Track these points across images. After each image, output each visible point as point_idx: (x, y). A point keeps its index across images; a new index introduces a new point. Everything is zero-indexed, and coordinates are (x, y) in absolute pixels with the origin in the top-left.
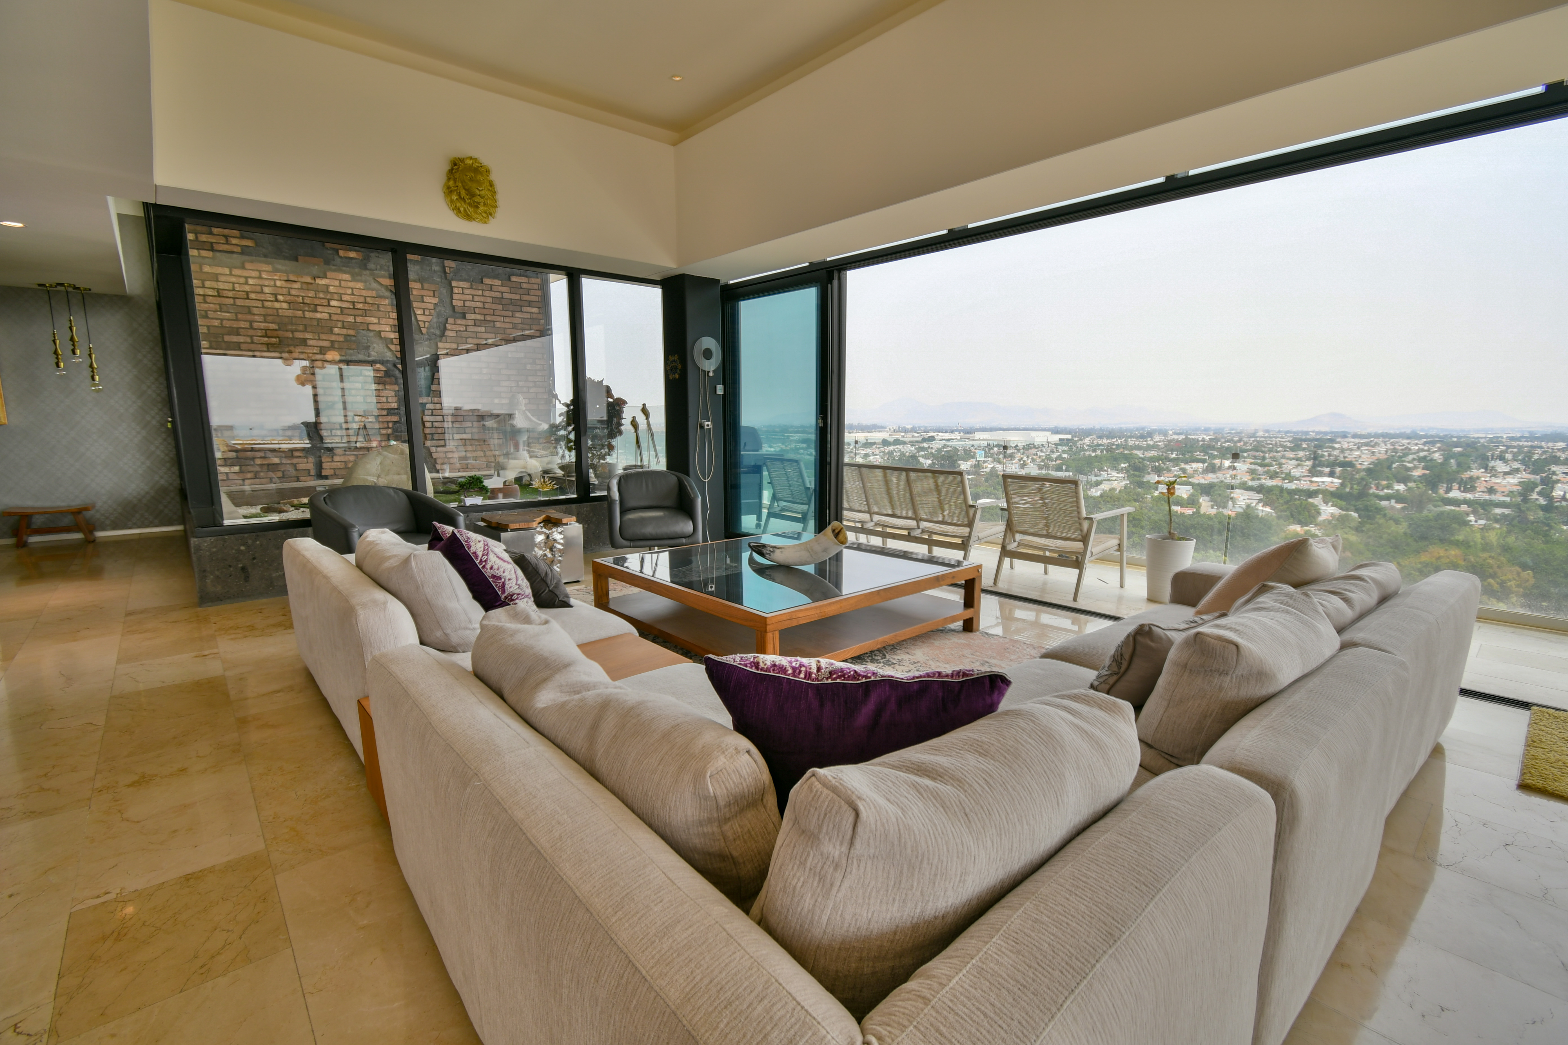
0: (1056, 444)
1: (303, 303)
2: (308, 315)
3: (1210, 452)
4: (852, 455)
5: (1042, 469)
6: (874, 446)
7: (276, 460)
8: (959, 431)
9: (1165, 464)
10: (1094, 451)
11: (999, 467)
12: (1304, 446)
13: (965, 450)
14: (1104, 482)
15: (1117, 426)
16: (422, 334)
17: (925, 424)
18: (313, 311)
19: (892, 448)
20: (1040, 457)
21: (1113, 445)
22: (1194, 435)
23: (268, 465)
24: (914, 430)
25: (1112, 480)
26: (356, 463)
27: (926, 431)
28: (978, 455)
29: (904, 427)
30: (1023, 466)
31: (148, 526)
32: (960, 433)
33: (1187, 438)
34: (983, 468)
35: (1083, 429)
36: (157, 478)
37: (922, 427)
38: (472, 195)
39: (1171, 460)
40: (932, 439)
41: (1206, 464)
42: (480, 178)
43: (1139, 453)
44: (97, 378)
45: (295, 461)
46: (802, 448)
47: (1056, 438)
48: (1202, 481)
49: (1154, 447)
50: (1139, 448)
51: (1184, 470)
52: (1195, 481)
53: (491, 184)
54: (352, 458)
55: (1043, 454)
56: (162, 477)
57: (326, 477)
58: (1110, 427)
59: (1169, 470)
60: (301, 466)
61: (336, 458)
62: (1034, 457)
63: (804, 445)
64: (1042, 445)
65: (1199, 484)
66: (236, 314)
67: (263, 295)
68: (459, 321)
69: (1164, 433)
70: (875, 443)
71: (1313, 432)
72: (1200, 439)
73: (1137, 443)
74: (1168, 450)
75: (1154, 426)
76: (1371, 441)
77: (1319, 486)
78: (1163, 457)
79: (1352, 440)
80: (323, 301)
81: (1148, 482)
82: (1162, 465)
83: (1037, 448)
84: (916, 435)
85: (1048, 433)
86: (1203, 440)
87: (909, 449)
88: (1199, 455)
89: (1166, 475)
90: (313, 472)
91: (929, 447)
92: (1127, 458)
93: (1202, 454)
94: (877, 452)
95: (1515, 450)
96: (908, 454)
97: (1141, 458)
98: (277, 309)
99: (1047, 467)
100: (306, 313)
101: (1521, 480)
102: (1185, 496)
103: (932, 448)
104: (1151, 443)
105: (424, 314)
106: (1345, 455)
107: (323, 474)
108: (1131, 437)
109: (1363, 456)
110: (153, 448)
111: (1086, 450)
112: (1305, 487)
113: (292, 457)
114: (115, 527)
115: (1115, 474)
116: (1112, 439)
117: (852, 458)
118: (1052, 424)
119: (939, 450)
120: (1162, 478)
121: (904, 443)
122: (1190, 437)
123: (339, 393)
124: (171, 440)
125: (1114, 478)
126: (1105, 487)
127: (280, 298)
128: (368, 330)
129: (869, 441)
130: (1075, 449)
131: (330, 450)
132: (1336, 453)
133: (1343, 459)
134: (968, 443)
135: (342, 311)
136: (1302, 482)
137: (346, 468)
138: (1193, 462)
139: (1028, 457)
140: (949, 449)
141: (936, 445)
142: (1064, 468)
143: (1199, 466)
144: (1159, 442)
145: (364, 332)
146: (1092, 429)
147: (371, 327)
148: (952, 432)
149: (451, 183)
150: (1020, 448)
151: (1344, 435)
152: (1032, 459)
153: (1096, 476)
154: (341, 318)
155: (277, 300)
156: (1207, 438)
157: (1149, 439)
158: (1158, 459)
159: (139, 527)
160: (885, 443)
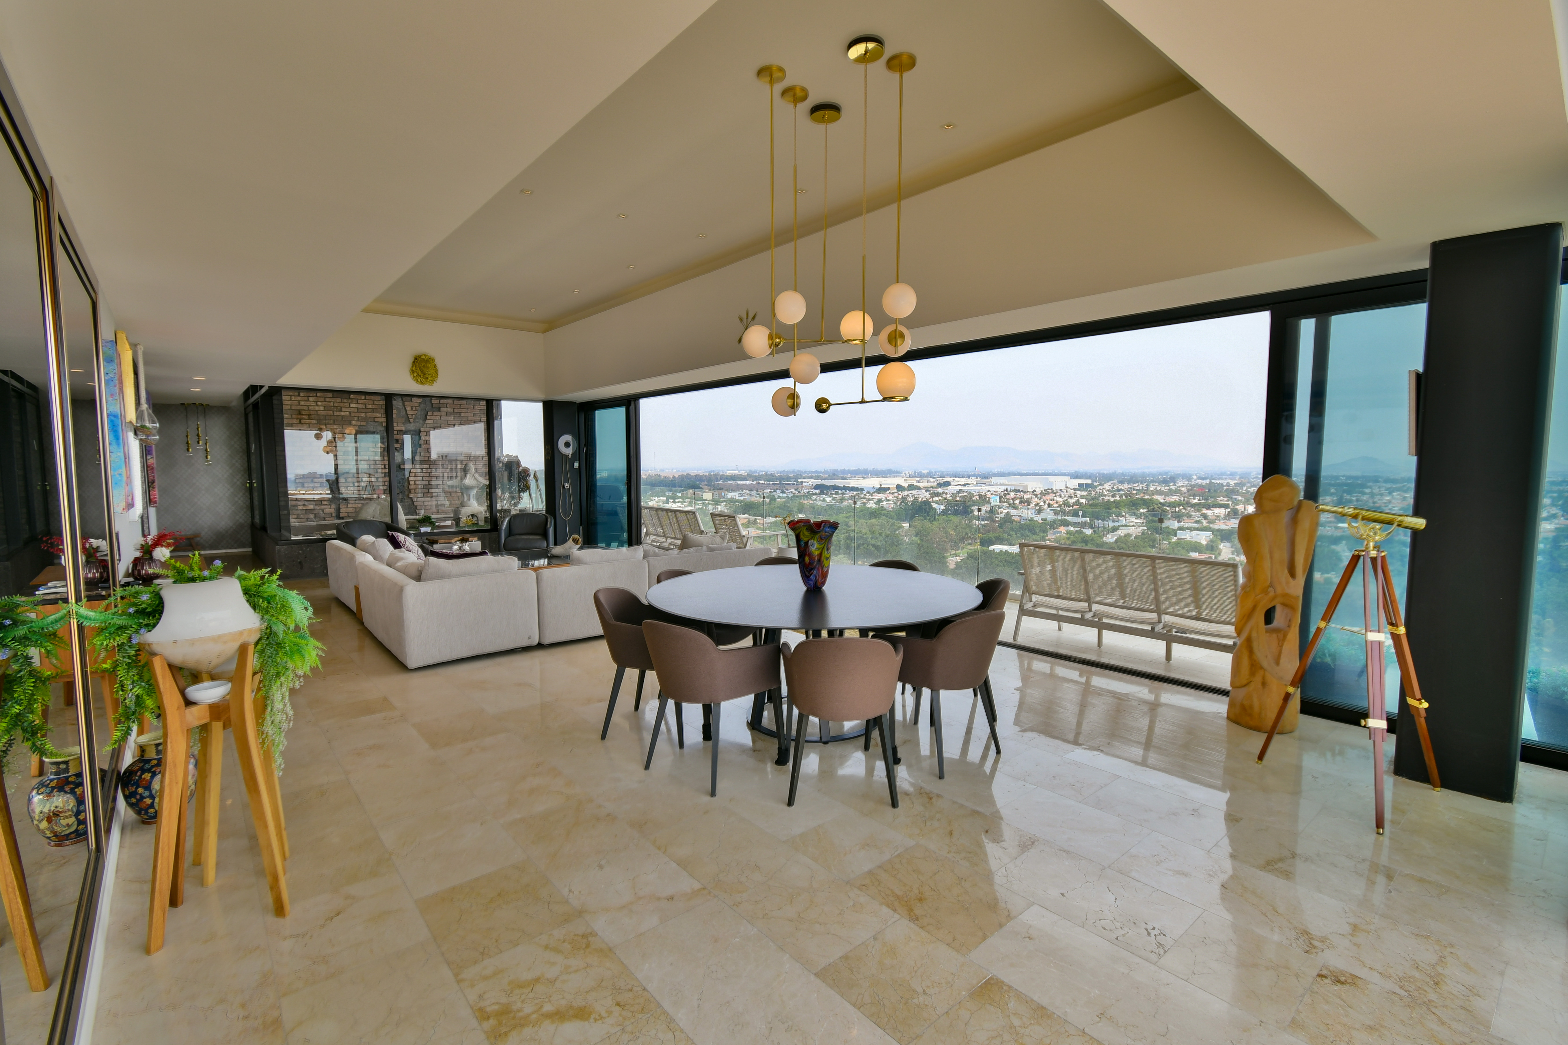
0: (1075, 489)
1: (333, 406)
2: (336, 413)
3: (1234, 497)
4: (864, 501)
5: (1058, 514)
6: (888, 492)
7: (311, 507)
8: (976, 476)
9: (1186, 509)
10: (1114, 496)
11: (1014, 512)
12: (1333, 491)
13: (980, 496)
14: (1121, 528)
15: (1140, 471)
16: (410, 423)
17: (942, 469)
18: (339, 411)
19: (906, 493)
20: (1057, 502)
21: (1134, 489)
22: (1219, 479)
23: (306, 510)
24: (930, 475)
25: (1129, 526)
26: (361, 508)
27: (942, 476)
28: (992, 501)
29: (921, 472)
30: (1039, 511)
31: (230, 548)
32: (977, 477)
33: (1211, 483)
34: (998, 514)
35: (1103, 474)
36: (238, 518)
37: (938, 472)
38: (424, 374)
39: (1192, 506)
40: (947, 484)
41: (1229, 510)
42: (429, 365)
43: (1160, 498)
44: (209, 457)
45: (323, 507)
46: (815, 494)
47: (1075, 483)
48: (1223, 527)
49: (1177, 492)
50: (1160, 493)
51: (1205, 517)
52: (1215, 526)
53: (435, 366)
54: (360, 505)
55: (1061, 500)
56: (240, 517)
57: (342, 518)
58: (1132, 471)
59: (1189, 516)
60: (327, 511)
61: (349, 506)
62: (1051, 502)
63: (818, 491)
64: (1061, 490)
65: (1219, 530)
66: (291, 415)
67: (309, 402)
68: (435, 414)
69: (1188, 477)
70: (889, 489)
71: (1343, 476)
72: (1225, 484)
73: (1159, 488)
74: (1190, 495)
75: (1178, 471)
76: (1404, 486)
77: (1344, 532)
78: (1185, 502)
79: (1384, 485)
80: (346, 404)
81: (1167, 528)
82: (1183, 511)
83: (1055, 493)
84: (932, 480)
85: (1067, 478)
86: (1228, 484)
87: (923, 495)
88: (1222, 500)
89: (1186, 521)
90: (334, 515)
91: (943, 493)
92: (1145, 503)
93: (1225, 499)
94: (891, 497)
95: (1555, 495)
96: (920, 499)
97: (1161, 503)
98: (317, 411)
99: (1064, 513)
100: (335, 412)
101: (1558, 526)
102: (1204, 542)
103: (946, 493)
104: (1173, 488)
105: (412, 410)
106: (1375, 500)
107: (340, 516)
108: (1153, 481)
109: (1393, 501)
110: (236, 499)
111: (1105, 495)
112: (1330, 533)
113: (321, 504)
114: (211, 548)
115: (1133, 519)
116: (1134, 483)
117: (864, 504)
118: (1072, 469)
119: (954, 495)
120: (1182, 523)
121: (919, 488)
122: (1213, 481)
123: (354, 462)
124: (248, 495)
125: (1132, 524)
126: (1121, 532)
127: (319, 403)
128: (374, 421)
129: (883, 486)
130: (1093, 493)
131: (345, 499)
132: (1365, 498)
133: (1372, 505)
134: (983, 489)
135: (358, 410)
136: (1327, 528)
137: (356, 512)
138: (1216, 508)
139: (1045, 502)
140: (965, 494)
141: (952, 489)
142: (1080, 513)
143: (1221, 511)
144: (1183, 486)
145: (372, 423)
146: (1113, 473)
147: (376, 420)
148: (969, 477)
149: (414, 368)
150: (1038, 493)
151: (1376, 480)
152: (1049, 504)
153: (1113, 521)
154: (357, 414)
155: (317, 405)
156: (1232, 483)
157: (1172, 484)
158: (1179, 504)
159: (225, 549)
160: (899, 488)
